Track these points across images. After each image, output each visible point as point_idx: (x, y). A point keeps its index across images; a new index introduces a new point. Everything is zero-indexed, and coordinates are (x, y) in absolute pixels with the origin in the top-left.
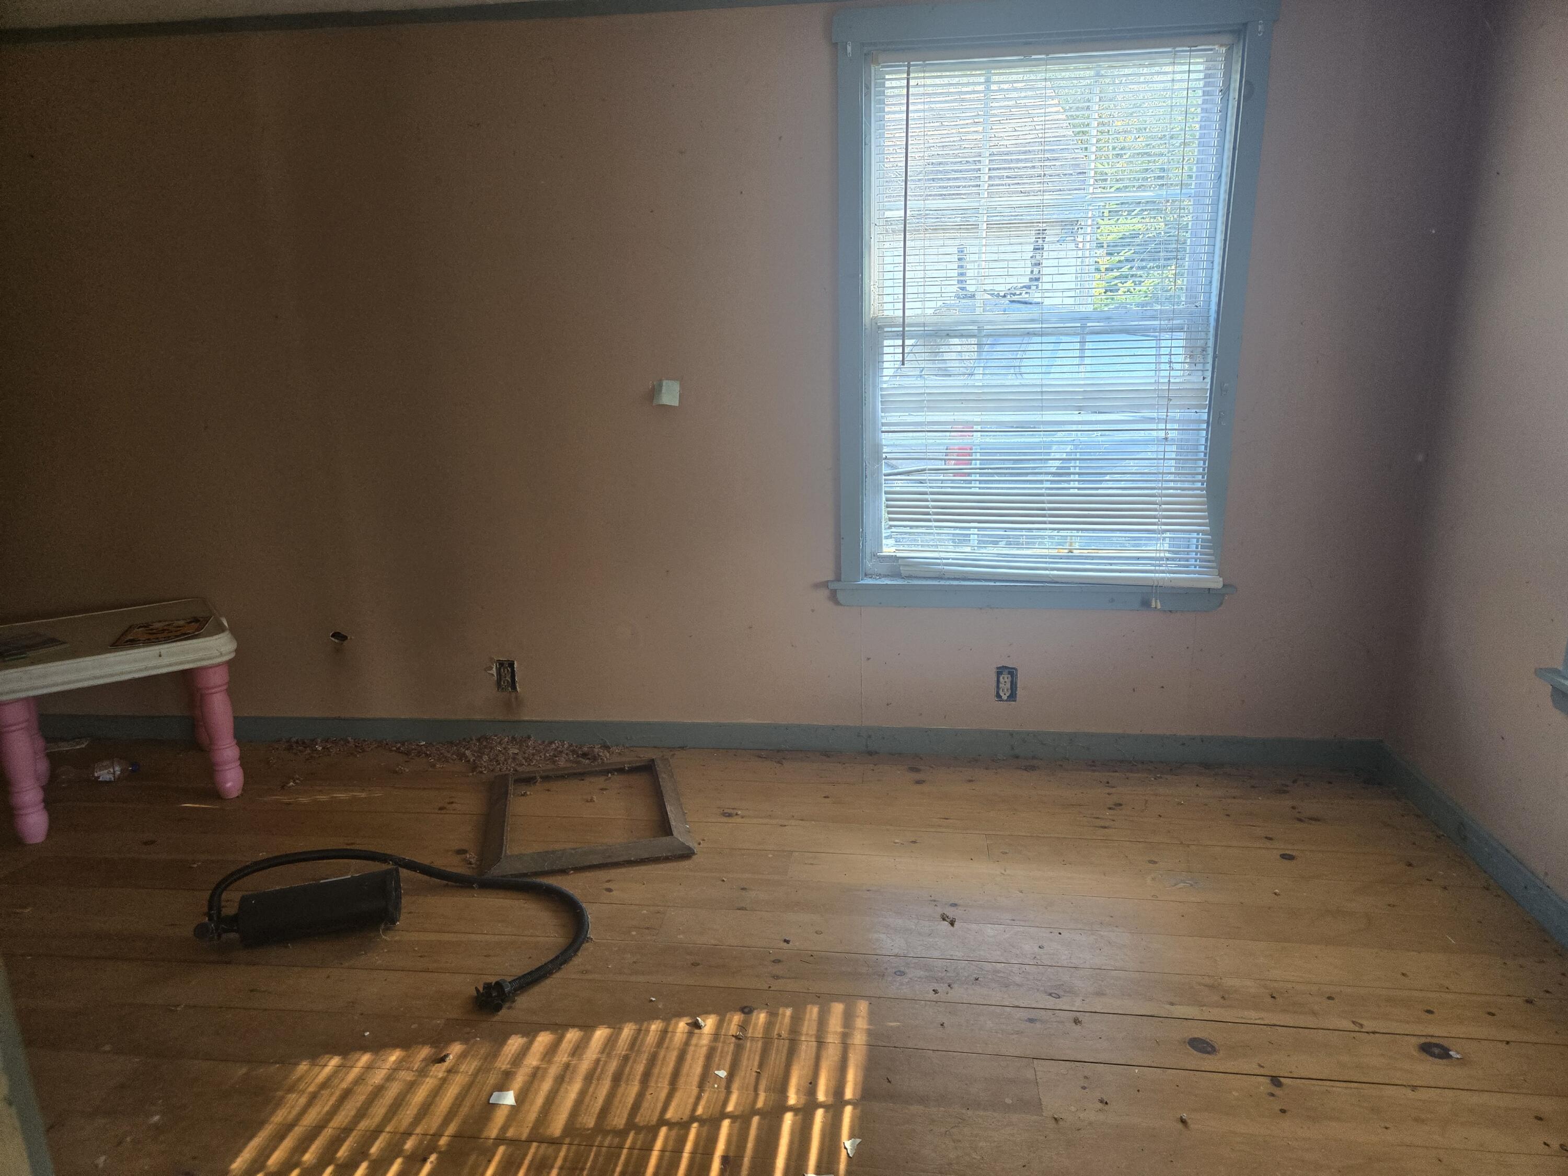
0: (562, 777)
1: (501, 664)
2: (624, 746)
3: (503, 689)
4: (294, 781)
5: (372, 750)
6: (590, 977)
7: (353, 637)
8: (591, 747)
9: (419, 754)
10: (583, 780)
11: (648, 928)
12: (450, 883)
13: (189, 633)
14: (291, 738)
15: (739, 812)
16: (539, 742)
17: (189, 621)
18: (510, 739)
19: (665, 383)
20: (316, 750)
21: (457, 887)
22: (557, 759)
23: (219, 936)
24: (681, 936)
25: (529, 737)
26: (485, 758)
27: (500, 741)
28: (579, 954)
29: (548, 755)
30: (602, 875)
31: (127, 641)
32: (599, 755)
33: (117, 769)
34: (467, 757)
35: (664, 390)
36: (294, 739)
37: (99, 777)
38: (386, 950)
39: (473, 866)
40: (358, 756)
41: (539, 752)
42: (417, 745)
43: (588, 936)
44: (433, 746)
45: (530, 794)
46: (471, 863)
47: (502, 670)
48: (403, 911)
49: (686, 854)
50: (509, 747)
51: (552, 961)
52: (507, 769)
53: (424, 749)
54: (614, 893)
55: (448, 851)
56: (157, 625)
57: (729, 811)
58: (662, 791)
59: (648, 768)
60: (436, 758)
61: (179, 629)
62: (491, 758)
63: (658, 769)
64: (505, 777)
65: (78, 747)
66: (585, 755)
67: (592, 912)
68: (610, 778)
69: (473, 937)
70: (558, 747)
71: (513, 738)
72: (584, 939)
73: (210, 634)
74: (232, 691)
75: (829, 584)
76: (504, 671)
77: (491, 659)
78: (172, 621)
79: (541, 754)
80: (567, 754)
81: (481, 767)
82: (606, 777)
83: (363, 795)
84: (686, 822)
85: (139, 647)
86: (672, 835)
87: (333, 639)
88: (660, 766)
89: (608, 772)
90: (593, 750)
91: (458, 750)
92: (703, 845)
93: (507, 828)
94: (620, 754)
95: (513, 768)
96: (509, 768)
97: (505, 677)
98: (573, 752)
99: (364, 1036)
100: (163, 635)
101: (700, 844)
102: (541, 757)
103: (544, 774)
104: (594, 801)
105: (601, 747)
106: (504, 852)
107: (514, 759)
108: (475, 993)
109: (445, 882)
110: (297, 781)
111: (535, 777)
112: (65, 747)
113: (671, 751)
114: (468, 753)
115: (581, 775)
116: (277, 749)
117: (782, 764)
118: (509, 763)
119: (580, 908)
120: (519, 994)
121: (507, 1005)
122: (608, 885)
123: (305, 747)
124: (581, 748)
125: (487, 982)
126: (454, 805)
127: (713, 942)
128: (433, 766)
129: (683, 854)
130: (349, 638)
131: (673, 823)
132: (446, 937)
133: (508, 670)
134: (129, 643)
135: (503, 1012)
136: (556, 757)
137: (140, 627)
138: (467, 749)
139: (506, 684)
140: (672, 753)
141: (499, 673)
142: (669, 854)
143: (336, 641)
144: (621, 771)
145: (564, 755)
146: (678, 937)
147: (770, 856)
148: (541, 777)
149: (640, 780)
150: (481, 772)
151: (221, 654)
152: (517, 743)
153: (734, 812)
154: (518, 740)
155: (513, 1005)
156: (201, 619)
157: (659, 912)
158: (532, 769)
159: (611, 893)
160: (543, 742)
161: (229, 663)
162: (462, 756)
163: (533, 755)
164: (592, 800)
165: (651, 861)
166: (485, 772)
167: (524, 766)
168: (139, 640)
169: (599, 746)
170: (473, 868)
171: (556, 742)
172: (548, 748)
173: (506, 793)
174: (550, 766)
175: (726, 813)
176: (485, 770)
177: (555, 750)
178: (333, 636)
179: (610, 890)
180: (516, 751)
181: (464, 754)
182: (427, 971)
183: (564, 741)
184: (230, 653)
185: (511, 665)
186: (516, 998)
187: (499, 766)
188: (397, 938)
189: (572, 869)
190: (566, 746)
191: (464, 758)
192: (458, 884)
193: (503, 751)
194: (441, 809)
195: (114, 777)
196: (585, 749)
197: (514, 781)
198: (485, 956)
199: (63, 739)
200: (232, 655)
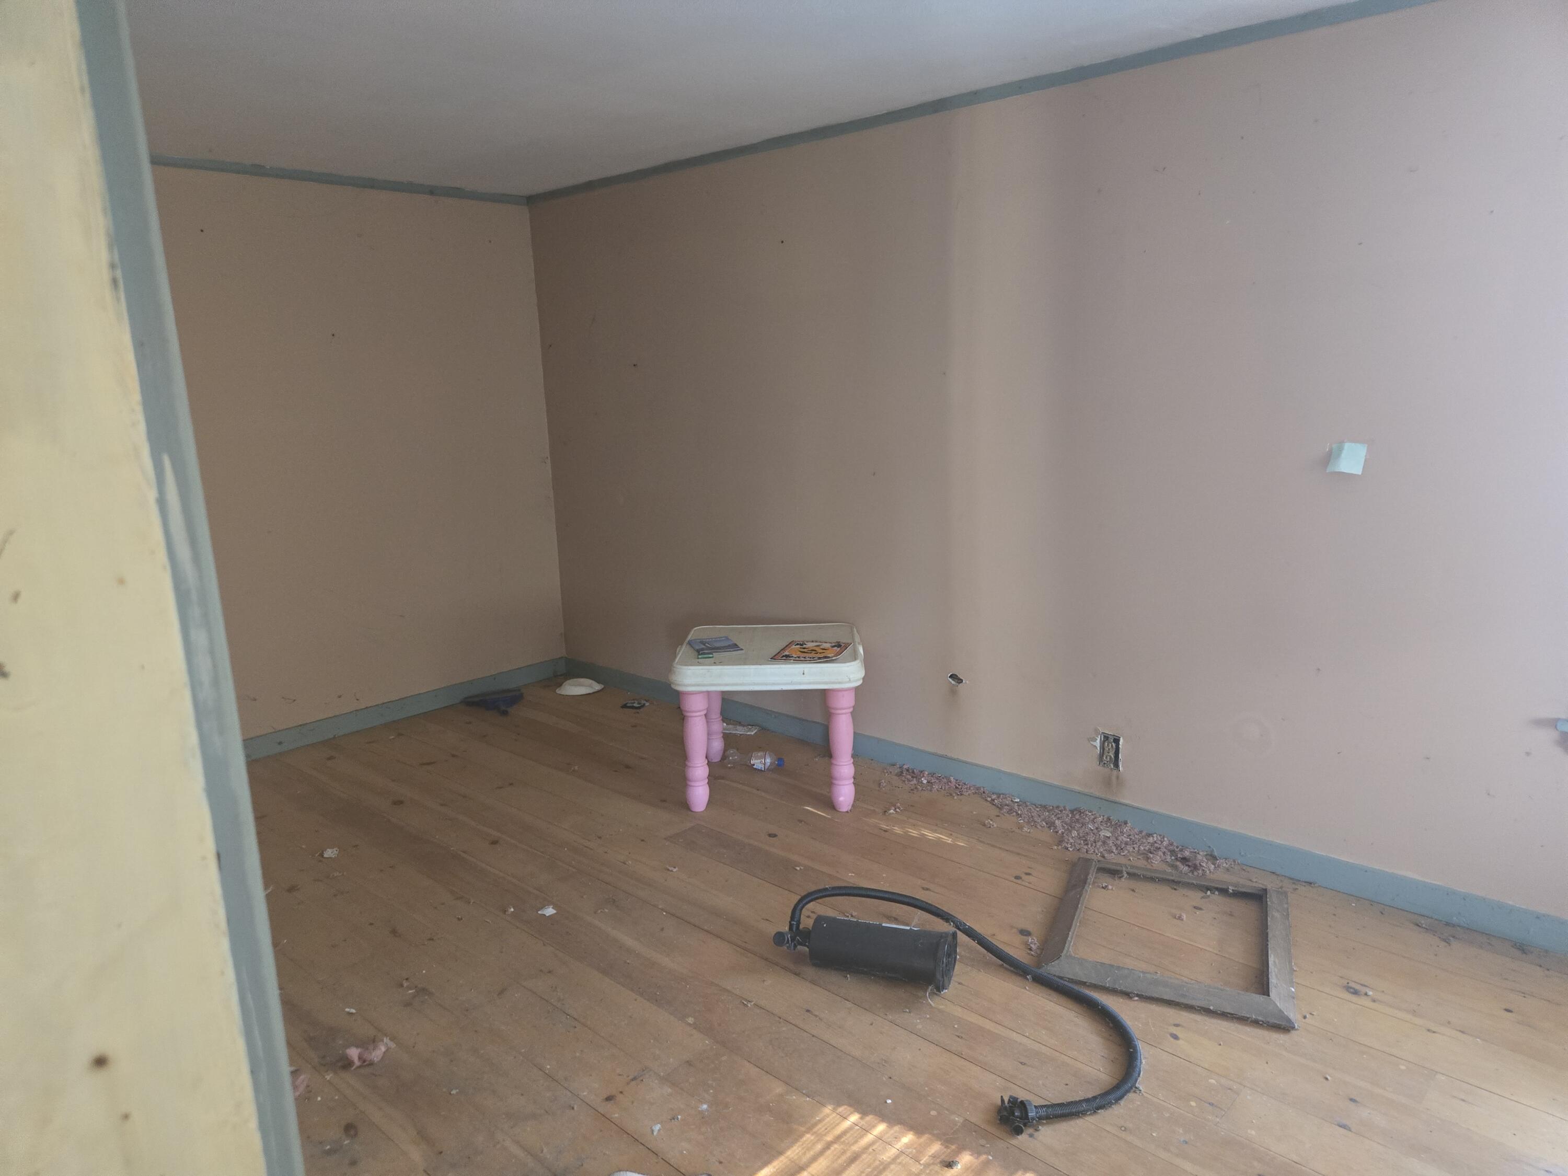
0: (1152, 879)
1: (1106, 738)
2: (1234, 861)
3: (1104, 764)
4: (895, 810)
5: (969, 794)
6: (1130, 1138)
7: (967, 682)
8: (1195, 852)
9: (1011, 811)
10: (1175, 889)
11: (1210, 1104)
12: (1005, 965)
13: (829, 657)
14: (904, 765)
15: (1370, 993)
16: (1136, 830)
17: (834, 644)
18: (1105, 819)
19: (1347, 446)
20: (922, 782)
21: (1012, 971)
22: (1151, 856)
23: (795, 946)
24: (1253, 1132)
25: (1126, 823)
26: (1075, 833)
27: (1094, 819)
28: (1122, 1102)
29: (1142, 848)
30: (1171, 1014)
31: (783, 656)
32: (1200, 865)
33: (768, 761)
34: (1055, 827)
35: (1344, 454)
36: (905, 767)
37: (754, 765)
38: (928, 1016)
39: (1032, 953)
40: (955, 798)
41: (1134, 842)
42: (1012, 801)
43: (1137, 1085)
44: (1027, 806)
45: (1112, 889)
46: (1030, 949)
47: (1106, 744)
48: (954, 979)
49: (1283, 1026)
50: (1102, 828)
51: (1087, 1100)
52: (1094, 852)
53: (1016, 808)
54: (1180, 1042)
55: (1012, 927)
56: (810, 645)
57: (1357, 987)
58: (1267, 934)
59: (1258, 898)
60: (1026, 820)
61: (824, 651)
62: (1081, 835)
63: (1269, 903)
64: (1088, 861)
65: (749, 733)
66: (1184, 860)
67: (1146, 1055)
68: (1209, 896)
69: (1014, 1036)
70: (1155, 842)
71: (1109, 819)
72: (1131, 1088)
73: (845, 661)
74: (855, 714)
75: (1559, 724)
76: (1108, 745)
77: (1096, 731)
78: (820, 642)
79: (1135, 846)
80: (1164, 853)
81: (1067, 843)
82: (1204, 894)
83: (949, 841)
84: (1292, 983)
85: (790, 663)
86: (1269, 996)
87: (950, 680)
88: (1273, 900)
89: (1208, 889)
90: (1196, 856)
91: (1049, 817)
92: (1309, 1019)
93: (1076, 923)
94: (1228, 870)
95: (1101, 853)
96: (1096, 851)
97: (1108, 753)
98: (1173, 852)
99: (886, 1102)
100: (811, 655)
101: (1305, 1017)
102: (1134, 848)
103: (1132, 871)
104: (1182, 920)
105: (1206, 855)
106: (1066, 948)
107: (1104, 843)
108: (999, 1102)
109: (1001, 962)
110: (898, 810)
111: (1122, 871)
112: (740, 731)
113: (1294, 883)
114: (1058, 823)
115: (1174, 884)
116: (891, 772)
117: (1450, 945)
118: (1098, 846)
119: (1135, 1048)
120: (1044, 1124)
121: (1030, 1131)
122: (1174, 1030)
123: (913, 777)
124: (1181, 850)
125: (1014, 1095)
126: (1030, 877)
127: (1295, 1158)
128: (1021, 827)
129: (1279, 1025)
130: (964, 682)
131: (1273, 980)
132: (989, 1025)
133: (1112, 745)
134: (784, 658)
135: (1023, 1138)
136: (1151, 853)
137: (798, 644)
138: (1058, 818)
139: (1108, 760)
140: (1294, 886)
141: (1102, 747)
142: (1260, 1018)
143: (953, 682)
144: (1223, 891)
145: (1160, 853)
146: (1249, 1131)
147: (1403, 1067)
148: (1128, 873)
149: (1244, 909)
150: (1067, 849)
151: (850, 680)
152: (1111, 826)
153: (1363, 990)
154: (1113, 823)
155: (1036, 1134)
156: (843, 645)
157: (1230, 1089)
158: (1123, 861)
159: (1178, 1042)
160: (1141, 832)
161: (857, 689)
162: (1051, 825)
163: (1126, 844)
164: (1180, 918)
165: (1235, 1018)
166: (1071, 850)
167: (1113, 854)
168: (792, 657)
169: (1205, 853)
170: (1032, 955)
171: (1155, 835)
172: (1145, 841)
173: (1085, 882)
174: (1142, 863)
175: (1351, 988)
176: (1071, 847)
177: (1152, 845)
178: (951, 677)
179: (1176, 1037)
180: (1109, 834)
181: (1054, 823)
182: (960, 1056)
183: (1164, 837)
184: (858, 680)
185: (1117, 741)
186: (1040, 1127)
187: (1086, 847)
188: (941, 1007)
189: (1138, 995)
190: (1165, 843)
191: (1052, 828)
192: (1012, 969)
193: (1095, 831)
194: (1017, 878)
195: (764, 767)
196: (1187, 854)
197: (1097, 870)
198: (1021, 1063)
199: (740, 724)
200: (860, 682)
